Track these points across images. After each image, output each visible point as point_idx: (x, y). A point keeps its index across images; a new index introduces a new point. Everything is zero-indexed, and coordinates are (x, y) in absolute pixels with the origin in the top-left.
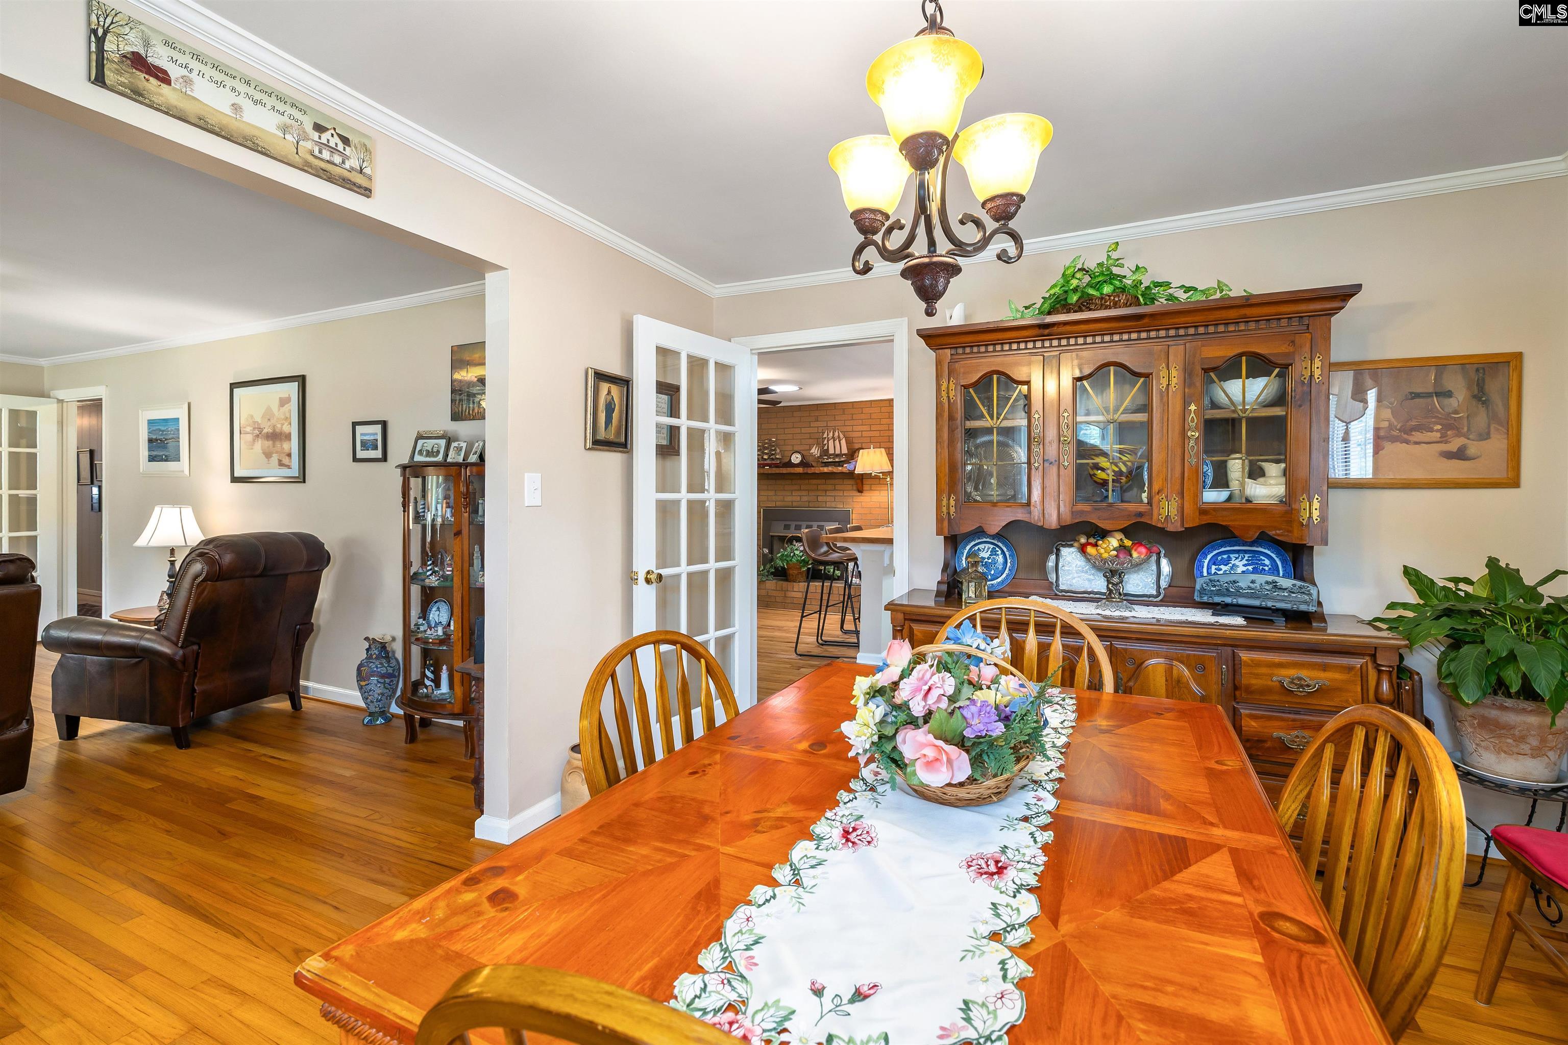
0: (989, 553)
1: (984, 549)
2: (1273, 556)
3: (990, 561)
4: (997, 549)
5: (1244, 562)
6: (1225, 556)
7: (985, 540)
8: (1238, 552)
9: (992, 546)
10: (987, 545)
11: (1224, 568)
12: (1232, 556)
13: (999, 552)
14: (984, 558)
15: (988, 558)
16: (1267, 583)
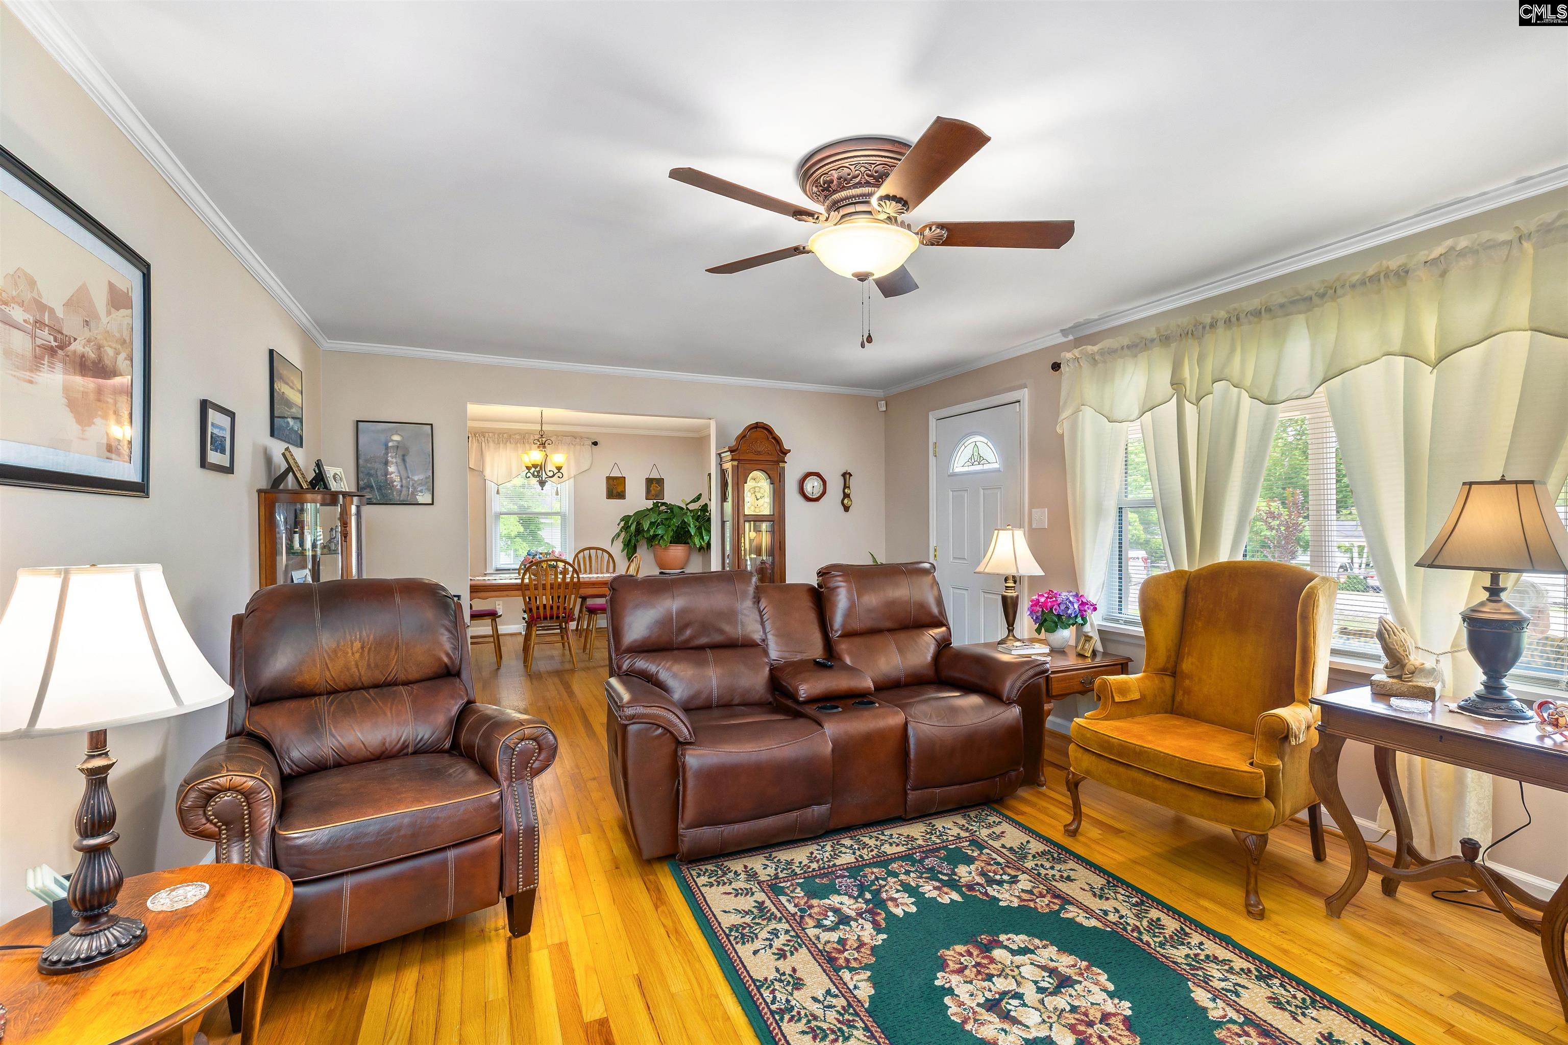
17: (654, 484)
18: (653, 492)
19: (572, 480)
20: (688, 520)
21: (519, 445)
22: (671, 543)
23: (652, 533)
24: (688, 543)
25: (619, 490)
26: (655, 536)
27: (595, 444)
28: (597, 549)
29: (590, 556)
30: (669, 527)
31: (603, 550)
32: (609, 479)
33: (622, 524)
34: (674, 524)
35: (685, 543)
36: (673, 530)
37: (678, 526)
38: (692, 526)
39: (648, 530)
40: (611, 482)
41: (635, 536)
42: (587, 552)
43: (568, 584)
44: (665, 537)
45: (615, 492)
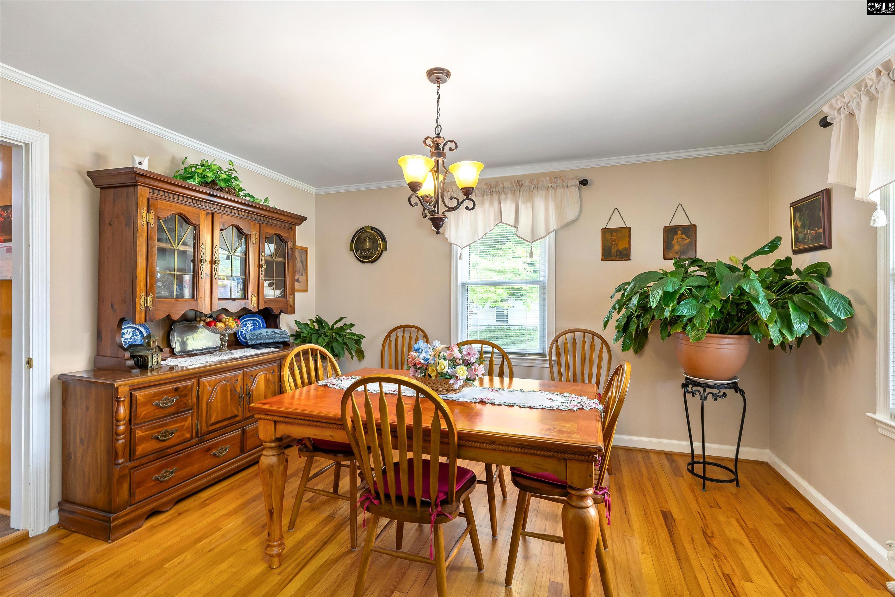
0: (131, 335)
1: (127, 333)
2: (260, 321)
3: (132, 340)
4: (137, 331)
5: (251, 325)
6: (245, 323)
7: (129, 325)
8: (248, 320)
9: (133, 330)
10: (129, 330)
11: (244, 328)
12: (247, 322)
13: (138, 333)
14: (127, 339)
15: (130, 339)
16: (272, 332)
17: (679, 236)
18: (677, 247)
19: (552, 235)
20: (753, 288)
21: (486, 197)
22: (709, 332)
23: (667, 313)
24: (748, 333)
25: (621, 246)
26: (675, 320)
27: (584, 183)
28: (584, 331)
29: (574, 342)
30: (707, 301)
31: (594, 334)
32: (606, 232)
33: (618, 296)
34: (716, 297)
35: (740, 333)
36: (714, 307)
37: (726, 301)
38: (762, 300)
39: (660, 308)
40: (608, 236)
41: (638, 317)
42: (569, 336)
43: (427, 432)
44: (696, 322)
45: (614, 250)
